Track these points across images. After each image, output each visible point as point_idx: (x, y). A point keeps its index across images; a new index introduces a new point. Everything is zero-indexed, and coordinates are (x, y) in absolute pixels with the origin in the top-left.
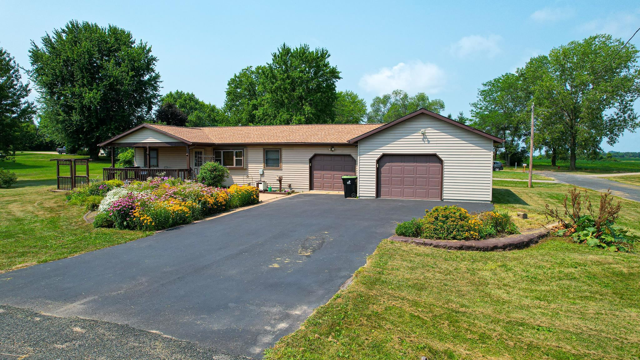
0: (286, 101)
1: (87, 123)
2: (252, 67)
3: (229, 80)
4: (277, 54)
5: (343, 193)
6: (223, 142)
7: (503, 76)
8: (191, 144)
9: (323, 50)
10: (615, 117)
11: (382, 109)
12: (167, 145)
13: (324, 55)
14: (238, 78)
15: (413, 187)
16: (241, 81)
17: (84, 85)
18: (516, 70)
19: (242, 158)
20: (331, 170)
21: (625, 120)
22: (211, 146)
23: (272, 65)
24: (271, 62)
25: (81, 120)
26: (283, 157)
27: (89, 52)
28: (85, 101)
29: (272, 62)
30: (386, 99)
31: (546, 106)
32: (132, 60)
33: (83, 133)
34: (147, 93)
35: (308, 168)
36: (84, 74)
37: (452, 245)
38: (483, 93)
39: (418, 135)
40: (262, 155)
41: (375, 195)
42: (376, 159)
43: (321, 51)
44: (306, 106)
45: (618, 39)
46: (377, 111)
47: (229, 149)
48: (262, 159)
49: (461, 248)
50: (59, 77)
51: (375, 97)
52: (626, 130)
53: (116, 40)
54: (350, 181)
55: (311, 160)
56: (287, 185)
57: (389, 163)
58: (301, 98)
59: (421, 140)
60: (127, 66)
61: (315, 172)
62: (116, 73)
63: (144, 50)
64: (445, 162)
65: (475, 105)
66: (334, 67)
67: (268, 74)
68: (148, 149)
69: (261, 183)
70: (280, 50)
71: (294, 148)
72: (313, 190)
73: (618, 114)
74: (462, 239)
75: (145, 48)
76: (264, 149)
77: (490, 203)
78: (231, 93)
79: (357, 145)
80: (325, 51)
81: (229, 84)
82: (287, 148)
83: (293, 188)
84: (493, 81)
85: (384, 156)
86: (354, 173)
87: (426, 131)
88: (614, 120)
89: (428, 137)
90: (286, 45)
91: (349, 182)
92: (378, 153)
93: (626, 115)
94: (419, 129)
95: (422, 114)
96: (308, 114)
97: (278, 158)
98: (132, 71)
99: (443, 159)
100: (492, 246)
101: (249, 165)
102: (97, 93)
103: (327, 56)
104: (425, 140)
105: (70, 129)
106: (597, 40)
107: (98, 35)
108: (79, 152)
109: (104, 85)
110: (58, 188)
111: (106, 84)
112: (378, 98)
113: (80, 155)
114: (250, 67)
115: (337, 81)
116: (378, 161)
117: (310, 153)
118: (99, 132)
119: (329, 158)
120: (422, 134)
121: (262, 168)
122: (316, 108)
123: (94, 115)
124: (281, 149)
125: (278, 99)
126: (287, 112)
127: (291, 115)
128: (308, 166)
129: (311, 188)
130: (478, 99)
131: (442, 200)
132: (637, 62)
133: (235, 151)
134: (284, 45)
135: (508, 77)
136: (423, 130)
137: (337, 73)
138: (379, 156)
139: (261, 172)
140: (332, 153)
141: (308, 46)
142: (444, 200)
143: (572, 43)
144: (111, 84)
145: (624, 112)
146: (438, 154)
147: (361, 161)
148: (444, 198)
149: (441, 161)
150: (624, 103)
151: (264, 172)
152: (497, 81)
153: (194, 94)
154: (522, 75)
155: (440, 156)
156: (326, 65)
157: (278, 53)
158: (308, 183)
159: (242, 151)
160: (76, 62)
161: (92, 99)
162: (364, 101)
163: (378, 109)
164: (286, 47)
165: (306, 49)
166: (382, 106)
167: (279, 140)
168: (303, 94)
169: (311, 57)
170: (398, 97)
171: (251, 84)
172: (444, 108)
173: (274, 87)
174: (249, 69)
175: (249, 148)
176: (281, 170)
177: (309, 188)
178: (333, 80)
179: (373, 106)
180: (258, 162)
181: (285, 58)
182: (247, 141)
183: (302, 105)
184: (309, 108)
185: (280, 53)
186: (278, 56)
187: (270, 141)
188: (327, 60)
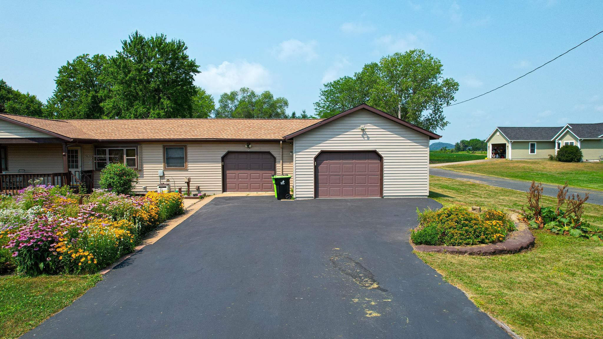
0: (140, 93)
2: (89, 55)
3: (60, 68)
4: (127, 42)
5: (275, 194)
6: (108, 138)
7: (341, 78)
8: (72, 140)
9: (179, 42)
10: (430, 117)
11: (230, 105)
12: (31, 142)
13: (181, 47)
14: (72, 66)
15: (353, 186)
16: (75, 70)
18: (354, 74)
19: (136, 157)
20: (247, 169)
21: (437, 121)
22: (91, 143)
23: (122, 54)
26: (188, 156)
29: (122, 50)
30: (233, 95)
31: (382, 107)
35: (221, 168)
37: (486, 251)
38: (324, 93)
39: (357, 131)
40: (162, 153)
41: (313, 196)
42: (314, 156)
43: (178, 42)
44: (164, 99)
45: (429, 54)
47: (118, 147)
48: (162, 158)
49: (494, 253)
51: (223, 93)
52: (437, 128)
54: (283, 181)
55: (223, 159)
56: (195, 187)
57: (327, 160)
58: (157, 90)
59: (361, 136)
61: (228, 172)
64: (385, 158)
65: (318, 104)
66: (193, 60)
67: (120, 63)
69: (166, 187)
70: (132, 38)
71: (203, 145)
72: (226, 191)
73: (431, 115)
74: (490, 242)
76: (164, 147)
77: (427, 197)
78: (63, 82)
79: (293, 142)
80: (182, 44)
81: (60, 72)
82: (197, 145)
83: (202, 191)
84: (333, 82)
85: (323, 153)
86: (273, 172)
87: (366, 127)
88: (430, 119)
89: (367, 133)
91: (283, 183)
92: (316, 150)
93: (437, 116)
94: (358, 124)
95: (364, 109)
96: (167, 107)
97: (182, 156)
99: (383, 155)
100: (519, 247)
101: (144, 166)
103: (183, 48)
104: (364, 136)
106: (415, 53)
112: (226, 94)
114: (87, 55)
115: (196, 75)
116: (316, 159)
117: (222, 151)
119: (244, 156)
120: (362, 130)
121: (162, 168)
122: (176, 103)
124: (186, 146)
125: (131, 91)
126: (143, 105)
127: (148, 108)
128: (221, 165)
129: (224, 190)
130: (320, 99)
131: (382, 197)
132: (442, 74)
133: (125, 149)
134: (137, 34)
135: (347, 80)
136: (362, 126)
137: (196, 66)
138: (317, 153)
139: (160, 173)
140: (249, 150)
141: (166, 36)
142: (385, 197)
143: (396, 54)
145: (436, 114)
146: (377, 150)
147: (297, 159)
148: (385, 195)
149: (380, 158)
150: (437, 106)
151: (165, 173)
152: (337, 83)
154: (360, 78)
155: (380, 153)
156: (185, 58)
157: (129, 41)
158: (221, 185)
159: (135, 148)
162: (212, 97)
163: (226, 105)
164: (138, 36)
165: (163, 39)
166: (229, 102)
167: (183, 136)
168: (161, 86)
169: (168, 47)
170: (245, 95)
171: (89, 73)
172: (288, 105)
173: (128, 77)
174: (85, 57)
175: (143, 146)
176: (187, 170)
177: (221, 189)
178: (192, 73)
179: (221, 102)
180: (157, 162)
181: (139, 47)
182: (141, 137)
183: (160, 98)
184: (168, 102)
185: (132, 41)
186: (129, 44)
187: (172, 137)
188: (185, 52)
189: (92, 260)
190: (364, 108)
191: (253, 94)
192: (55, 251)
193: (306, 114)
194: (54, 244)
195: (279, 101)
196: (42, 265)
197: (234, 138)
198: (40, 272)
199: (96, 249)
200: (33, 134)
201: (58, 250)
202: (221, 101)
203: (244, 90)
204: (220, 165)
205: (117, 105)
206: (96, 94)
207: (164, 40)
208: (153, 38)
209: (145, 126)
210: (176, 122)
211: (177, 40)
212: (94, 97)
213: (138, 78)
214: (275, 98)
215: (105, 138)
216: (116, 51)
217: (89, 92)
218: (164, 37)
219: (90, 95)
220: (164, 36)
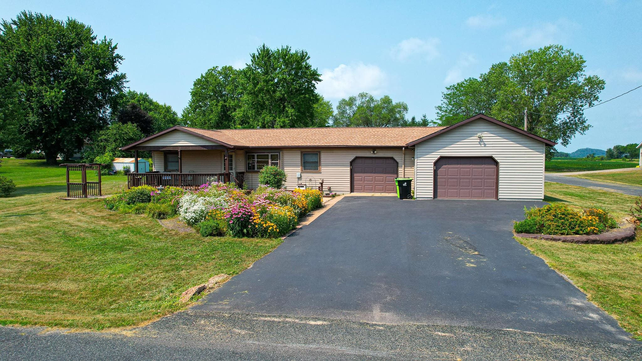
0: (267, 102)
1: (45, 124)
2: (218, 67)
3: (195, 80)
4: (255, 55)
5: (398, 195)
6: (257, 145)
7: (465, 80)
8: (233, 147)
9: (303, 52)
10: (568, 121)
11: (348, 111)
12: (203, 149)
13: (303, 57)
14: (205, 78)
15: (469, 188)
16: (207, 82)
17: (42, 83)
18: (480, 76)
19: (278, 162)
20: (371, 172)
21: (576, 124)
22: (243, 150)
23: (251, 66)
24: (250, 63)
25: (38, 121)
26: (322, 160)
27: (48, 47)
28: (46, 100)
29: (251, 63)
30: (352, 101)
31: (510, 110)
32: (96, 57)
33: (40, 134)
34: (111, 93)
35: (349, 171)
36: (43, 71)
37: (579, 240)
38: (446, 96)
39: (475, 139)
40: (300, 158)
41: (432, 196)
42: (434, 161)
43: (301, 53)
44: (289, 108)
45: (569, 49)
46: (343, 113)
47: (264, 153)
48: (300, 162)
49: (587, 242)
50: (12, 73)
51: (341, 99)
52: (577, 132)
53: (77, 35)
54: (406, 183)
55: (351, 163)
56: (327, 188)
57: (446, 165)
58: (282, 100)
59: (478, 143)
60: (91, 64)
61: (355, 175)
62: (81, 70)
63: (108, 47)
64: (501, 163)
65: (440, 108)
66: (316, 69)
67: (250, 75)
68: (179, 153)
69: (303, 187)
70: (259, 51)
71: (334, 151)
72: (354, 192)
73: (569, 118)
74: (585, 234)
75: (110, 44)
76: (302, 152)
77: (542, 201)
78: (197, 94)
79: (414, 149)
80: (305, 54)
81: (195, 85)
82: (329, 151)
83: (333, 191)
84: (456, 85)
85: (442, 158)
86: (395, 176)
87: (483, 135)
88: (567, 123)
89: (484, 140)
90: (265, 46)
91: (405, 184)
92: (435, 156)
93: (577, 119)
94: (475, 133)
96: (292, 116)
97: (316, 161)
98: (97, 69)
99: (499, 161)
101: (285, 169)
102: (59, 92)
103: (306, 58)
104: (481, 143)
105: (26, 131)
106: (551, 50)
107: (55, 28)
108: (28, 155)
109: (65, 84)
110: (68, 195)
111: (68, 83)
112: (344, 100)
113: (31, 159)
114: (216, 67)
115: (317, 83)
116: (436, 163)
117: (351, 156)
118: (61, 134)
119: (370, 161)
120: (479, 137)
121: (300, 171)
122: (299, 111)
123: (55, 116)
124: (320, 152)
125: (258, 101)
126: (269, 113)
127: (274, 117)
128: (349, 169)
129: (352, 191)
130: (442, 102)
131: (498, 199)
132: (584, 71)
133: (270, 155)
134: (264, 47)
135: (472, 82)
136: (479, 134)
137: (318, 75)
138: (436, 159)
139: (298, 175)
140: (374, 156)
141: (291, 47)
142: (500, 200)
143: (529, 51)
144: (74, 83)
145: (575, 117)
146: (494, 156)
147: (418, 164)
148: (500, 197)
149: (496, 163)
150: (576, 108)
151: (302, 175)
152: (460, 85)
153: (148, 94)
154: (486, 80)
155: (496, 158)
156: (308, 67)
157: (257, 54)
158: (349, 186)
159: (278, 154)
160: (32, 57)
161: (53, 98)
162: (330, 103)
163: (343, 111)
164: (266, 48)
165: (288, 50)
166: (347, 108)
167: (317, 143)
168: (286, 95)
169: (293, 58)
170: (363, 100)
171: (219, 84)
172: (407, 110)
173: (257, 88)
174: (214, 69)
175: (285, 152)
176: (320, 173)
177: (349, 190)
178: (313, 82)
179: (339, 109)
180: (295, 166)
181: (266, 59)
182: (283, 144)
183: (284, 107)
184: (293, 110)
185: (259, 54)
186: (257, 57)
187: (308, 144)
188: (308, 61)
189: (276, 228)
190: (481, 118)
191: (372, 99)
192: (253, 222)
193: (426, 118)
194: (252, 217)
195: (399, 105)
196: (245, 231)
197: (362, 145)
198: (244, 235)
199: (278, 222)
200: (205, 142)
201: (254, 221)
202: (339, 108)
203: (362, 96)
204: (348, 169)
205: (247, 114)
206: (225, 104)
207: (289, 51)
208: (279, 50)
209: (285, 135)
210: (309, 131)
211: (300, 50)
212: (223, 106)
213: (265, 88)
214: (394, 103)
215: (254, 145)
216: (246, 64)
217: (218, 102)
218: (289, 49)
219: (220, 104)
220: (289, 47)
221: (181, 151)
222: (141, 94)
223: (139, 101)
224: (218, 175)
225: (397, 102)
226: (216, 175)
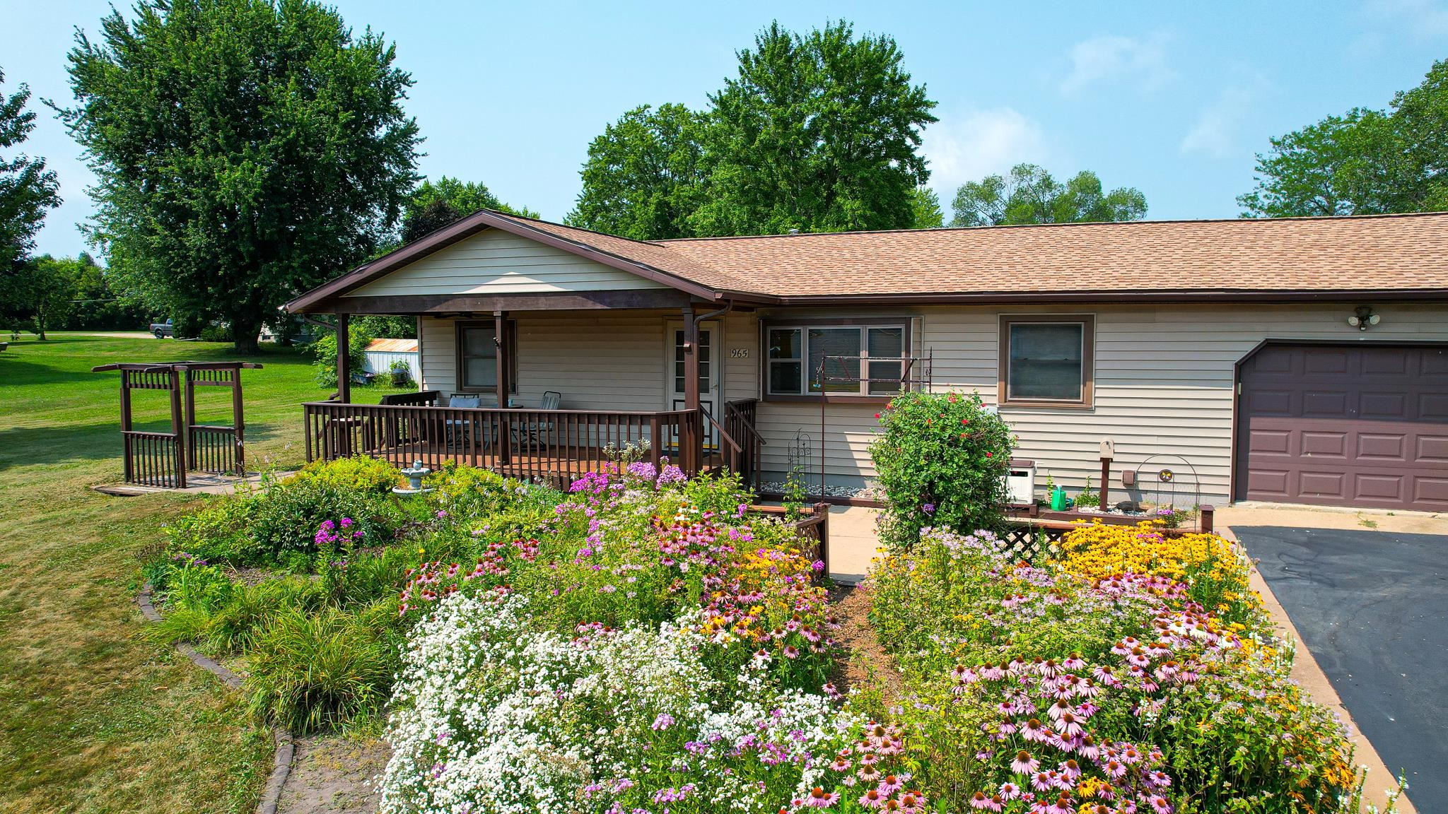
0: (783, 184)
1: (227, 252)
2: (649, 107)
3: (593, 141)
4: (751, 54)
8: (719, 296)
9: (883, 41)
12: (590, 305)
13: (885, 52)
14: (616, 134)
16: (623, 143)
17: (217, 150)
18: (1391, 99)
19: (902, 359)
20: (1340, 413)
22: (751, 309)
23: (740, 85)
24: (736, 76)
25: (209, 246)
26: (1098, 356)
27: (230, 57)
28: (221, 193)
29: (738, 77)
30: (992, 187)
32: (346, 82)
33: (215, 280)
34: (384, 173)
35: (1231, 405)
36: (216, 117)
38: (1272, 167)
40: (996, 346)
43: (878, 43)
44: (845, 197)
47: (840, 322)
48: (996, 364)
50: (148, 126)
53: (302, 27)
55: (1242, 369)
56: (1120, 477)
58: (826, 174)
60: (332, 97)
61: (1255, 422)
62: (304, 113)
63: (377, 56)
65: (1254, 199)
66: (920, 87)
68: (498, 322)
69: (1025, 474)
70: (762, 42)
71: (1159, 316)
72: (1244, 499)
75: (377, 49)
76: (1005, 321)
78: (596, 175)
80: (890, 45)
81: (592, 152)
82: (1135, 316)
83: (1146, 492)
90: (779, 27)
97: (1073, 358)
98: (346, 110)
102: (252, 171)
103: (894, 56)
105: (182, 272)
107: (252, 13)
108: (205, 332)
109: (271, 150)
110: (129, 476)
111: (277, 147)
112: (971, 185)
113: (210, 340)
114: (646, 107)
115: (924, 128)
117: (1242, 338)
118: (260, 277)
121: (995, 400)
123: (245, 232)
124: (1089, 321)
125: (758, 181)
128: (1231, 395)
129: (1237, 492)
133: (864, 330)
134: (774, 30)
137: (928, 104)
140: (1363, 337)
141: (851, 25)
144: (290, 146)
151: (1003, 418)
152: (1317, 133)
156: (899, 81)
157: (755, 51)
158: (1229, 471)
159: (902, 327)
160: (193, 85)
161: (240, 186)
163: (970, 214)
164: (779, 35)
165: (845, 34)
166: (980, 204)
167: (1078, 282)
168: (836, 162)
169: (859, 55)
170: (1024, 184)
171: (652, 149)
172: (1145, 210)
173: (757, 143)
174: (638, 113)
175: (928, 318)
176: (1090, 410)
177: (1228, 491)
178: (913, 126)
179: (960, 207)
180: (984, 379)
181: (781, 62)
182: (921, 285)
183: (832, 195)
185: (762, 52)
186: (757, 60)
187: (1039, 285)
188: (900, 64)
191: (1047, 183)
200: (602, 277)
202: (958, 204)
203: (1021, 172)
204: (1228, 394)
205: (726, 217)
206: (666, 199)
207: (847, 37)
208: (819, 35)
210: (1007, 236)
211: (874, 35)
212: (661, 205)
213: (781, 142)
214: (1106, 192)
215: (796, 292)
216: (726, 79)
217: (649, 194)
218: (846, 29)
219: (653, 200)
220: (848, 25)
221: (505, 314)
222: (471, 187)
223: (465, 202)
224: (653, 421)
225: (1116, 187)
226: (643, 419)
